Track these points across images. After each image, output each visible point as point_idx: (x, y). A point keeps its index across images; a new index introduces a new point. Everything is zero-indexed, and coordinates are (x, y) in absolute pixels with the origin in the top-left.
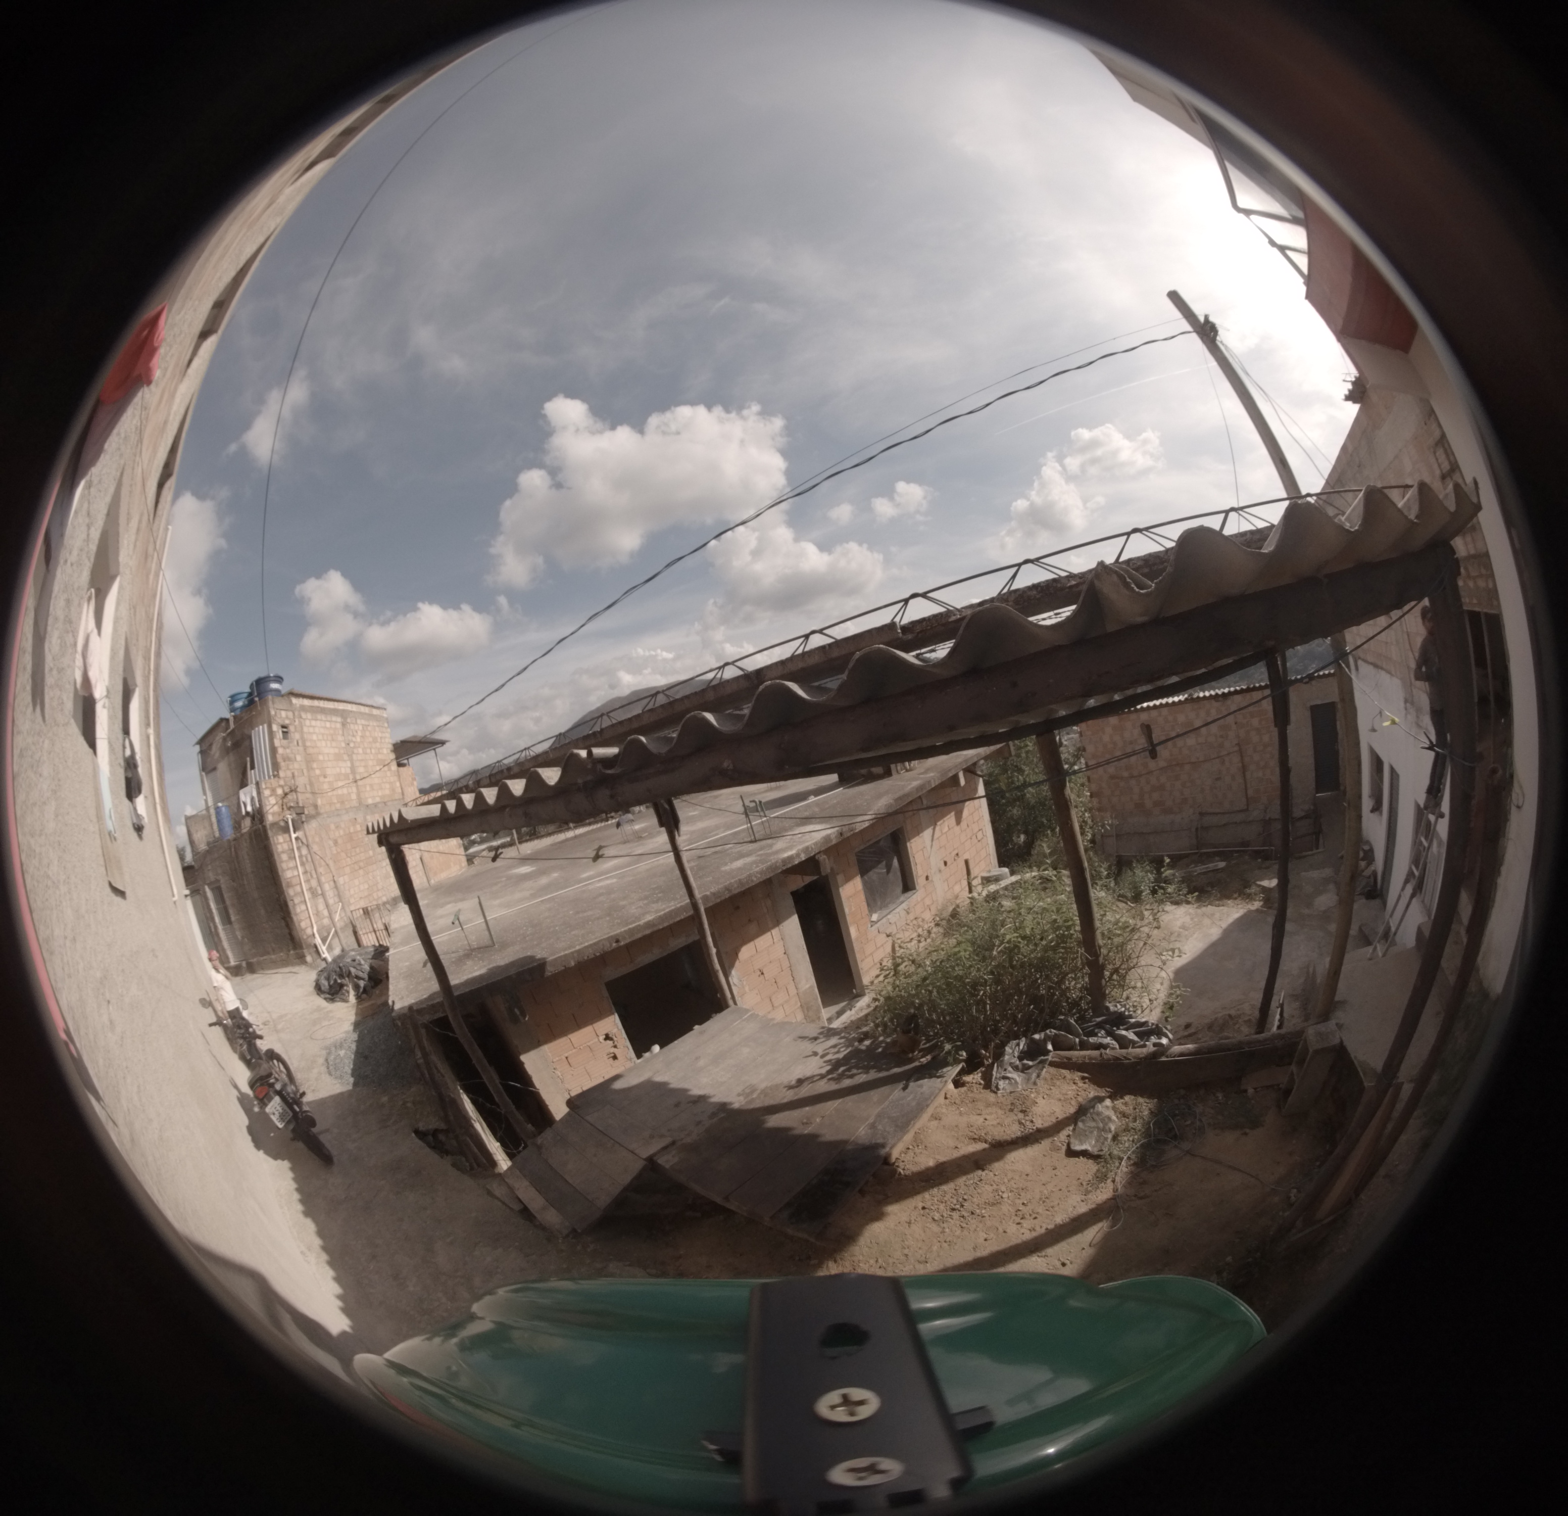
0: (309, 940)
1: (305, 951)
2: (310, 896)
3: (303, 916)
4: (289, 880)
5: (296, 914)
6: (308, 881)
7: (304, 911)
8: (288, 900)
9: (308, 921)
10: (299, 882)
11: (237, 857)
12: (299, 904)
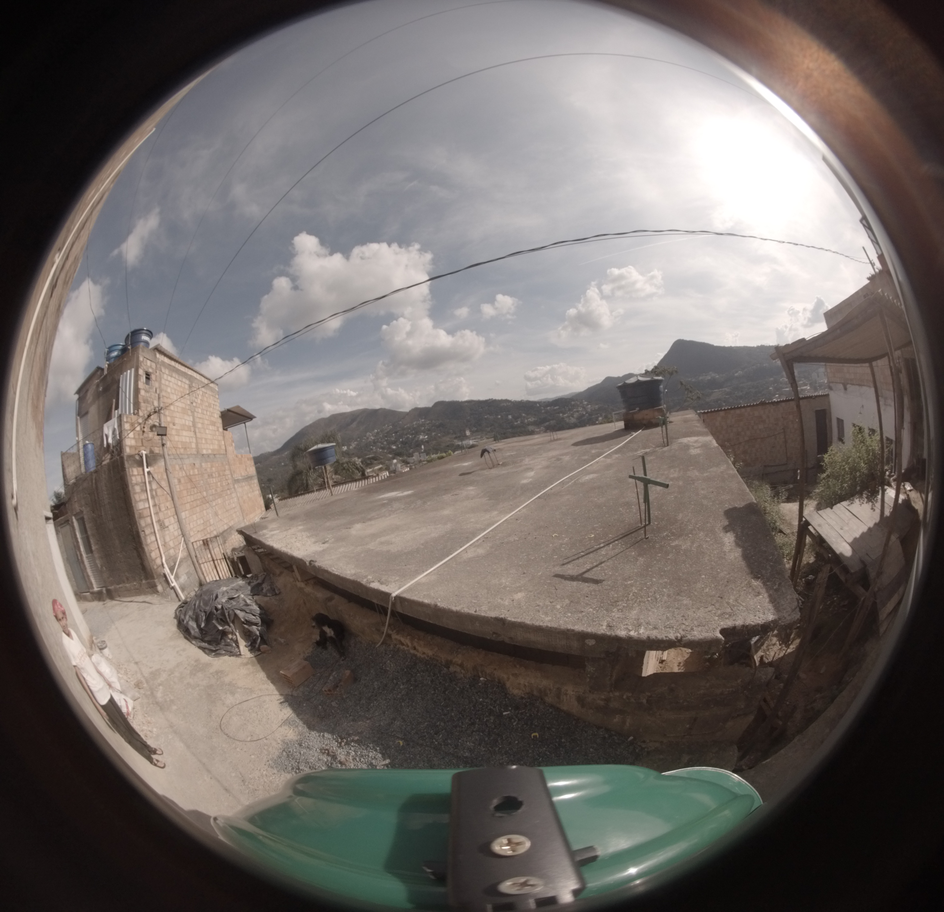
0: (159, 569)
1: (156, 581)
2: (159, 528)
3: (153, 547)
4: (140, 511)
5: (147, 545)
6: (157, 514)
7: (154, 542)
8: (140, 531)
9: (157, 551)
10: (149, 514)
11: (97, 488)
12: (149, 535)
